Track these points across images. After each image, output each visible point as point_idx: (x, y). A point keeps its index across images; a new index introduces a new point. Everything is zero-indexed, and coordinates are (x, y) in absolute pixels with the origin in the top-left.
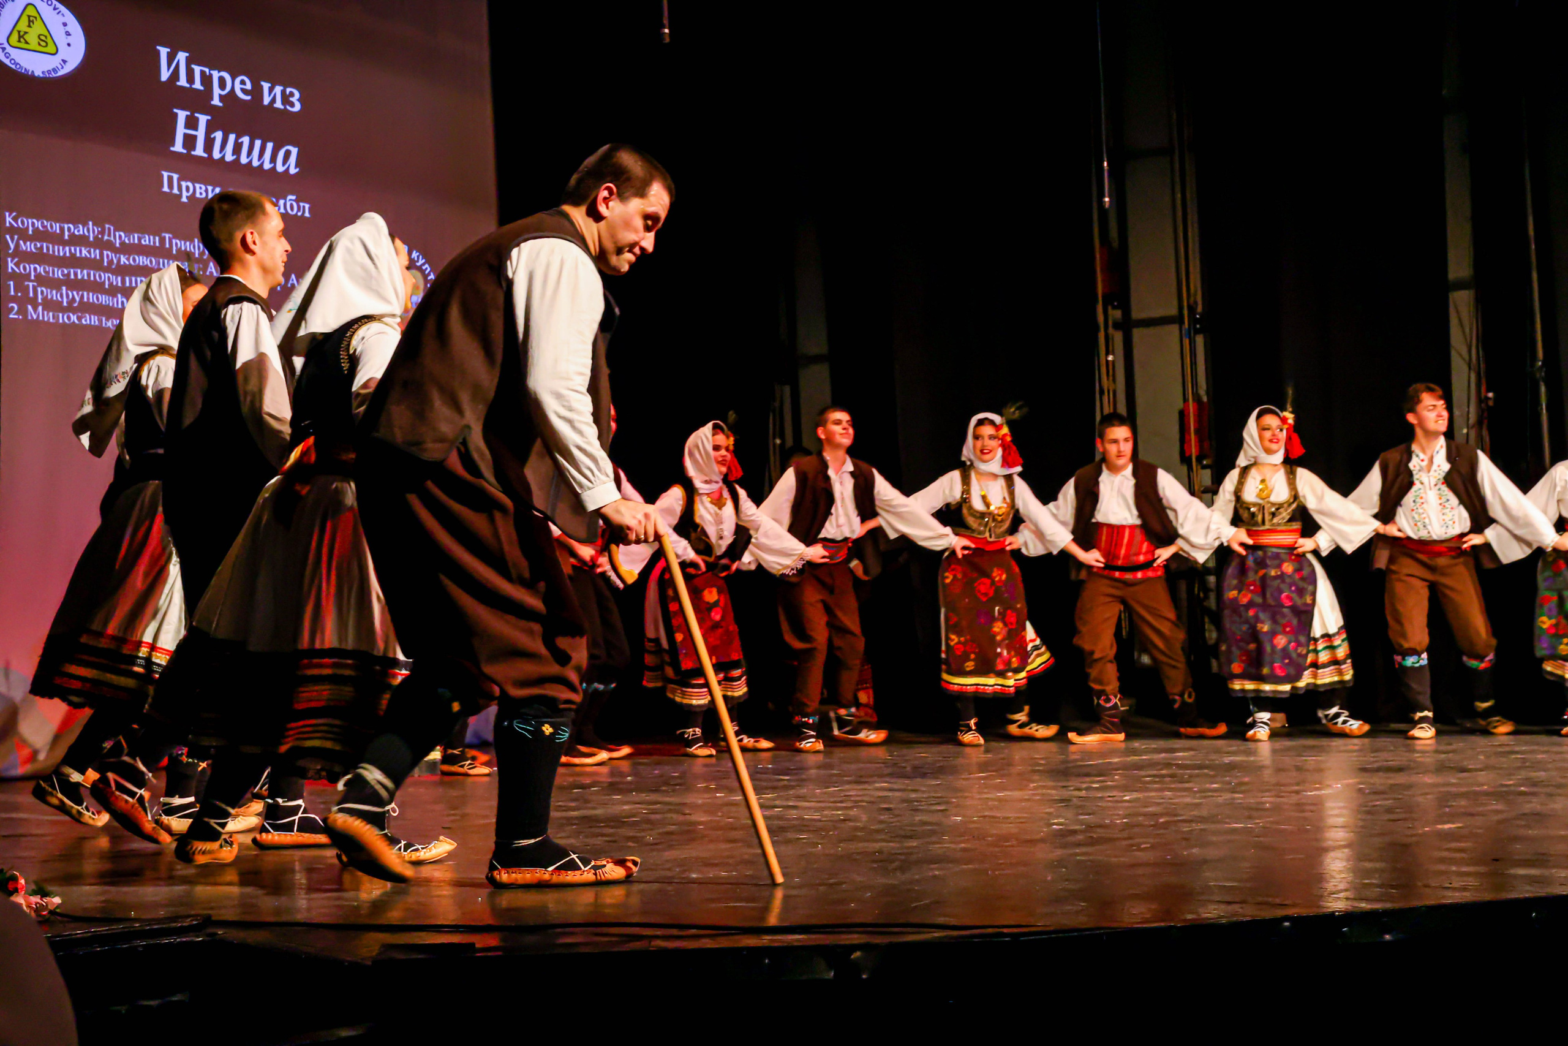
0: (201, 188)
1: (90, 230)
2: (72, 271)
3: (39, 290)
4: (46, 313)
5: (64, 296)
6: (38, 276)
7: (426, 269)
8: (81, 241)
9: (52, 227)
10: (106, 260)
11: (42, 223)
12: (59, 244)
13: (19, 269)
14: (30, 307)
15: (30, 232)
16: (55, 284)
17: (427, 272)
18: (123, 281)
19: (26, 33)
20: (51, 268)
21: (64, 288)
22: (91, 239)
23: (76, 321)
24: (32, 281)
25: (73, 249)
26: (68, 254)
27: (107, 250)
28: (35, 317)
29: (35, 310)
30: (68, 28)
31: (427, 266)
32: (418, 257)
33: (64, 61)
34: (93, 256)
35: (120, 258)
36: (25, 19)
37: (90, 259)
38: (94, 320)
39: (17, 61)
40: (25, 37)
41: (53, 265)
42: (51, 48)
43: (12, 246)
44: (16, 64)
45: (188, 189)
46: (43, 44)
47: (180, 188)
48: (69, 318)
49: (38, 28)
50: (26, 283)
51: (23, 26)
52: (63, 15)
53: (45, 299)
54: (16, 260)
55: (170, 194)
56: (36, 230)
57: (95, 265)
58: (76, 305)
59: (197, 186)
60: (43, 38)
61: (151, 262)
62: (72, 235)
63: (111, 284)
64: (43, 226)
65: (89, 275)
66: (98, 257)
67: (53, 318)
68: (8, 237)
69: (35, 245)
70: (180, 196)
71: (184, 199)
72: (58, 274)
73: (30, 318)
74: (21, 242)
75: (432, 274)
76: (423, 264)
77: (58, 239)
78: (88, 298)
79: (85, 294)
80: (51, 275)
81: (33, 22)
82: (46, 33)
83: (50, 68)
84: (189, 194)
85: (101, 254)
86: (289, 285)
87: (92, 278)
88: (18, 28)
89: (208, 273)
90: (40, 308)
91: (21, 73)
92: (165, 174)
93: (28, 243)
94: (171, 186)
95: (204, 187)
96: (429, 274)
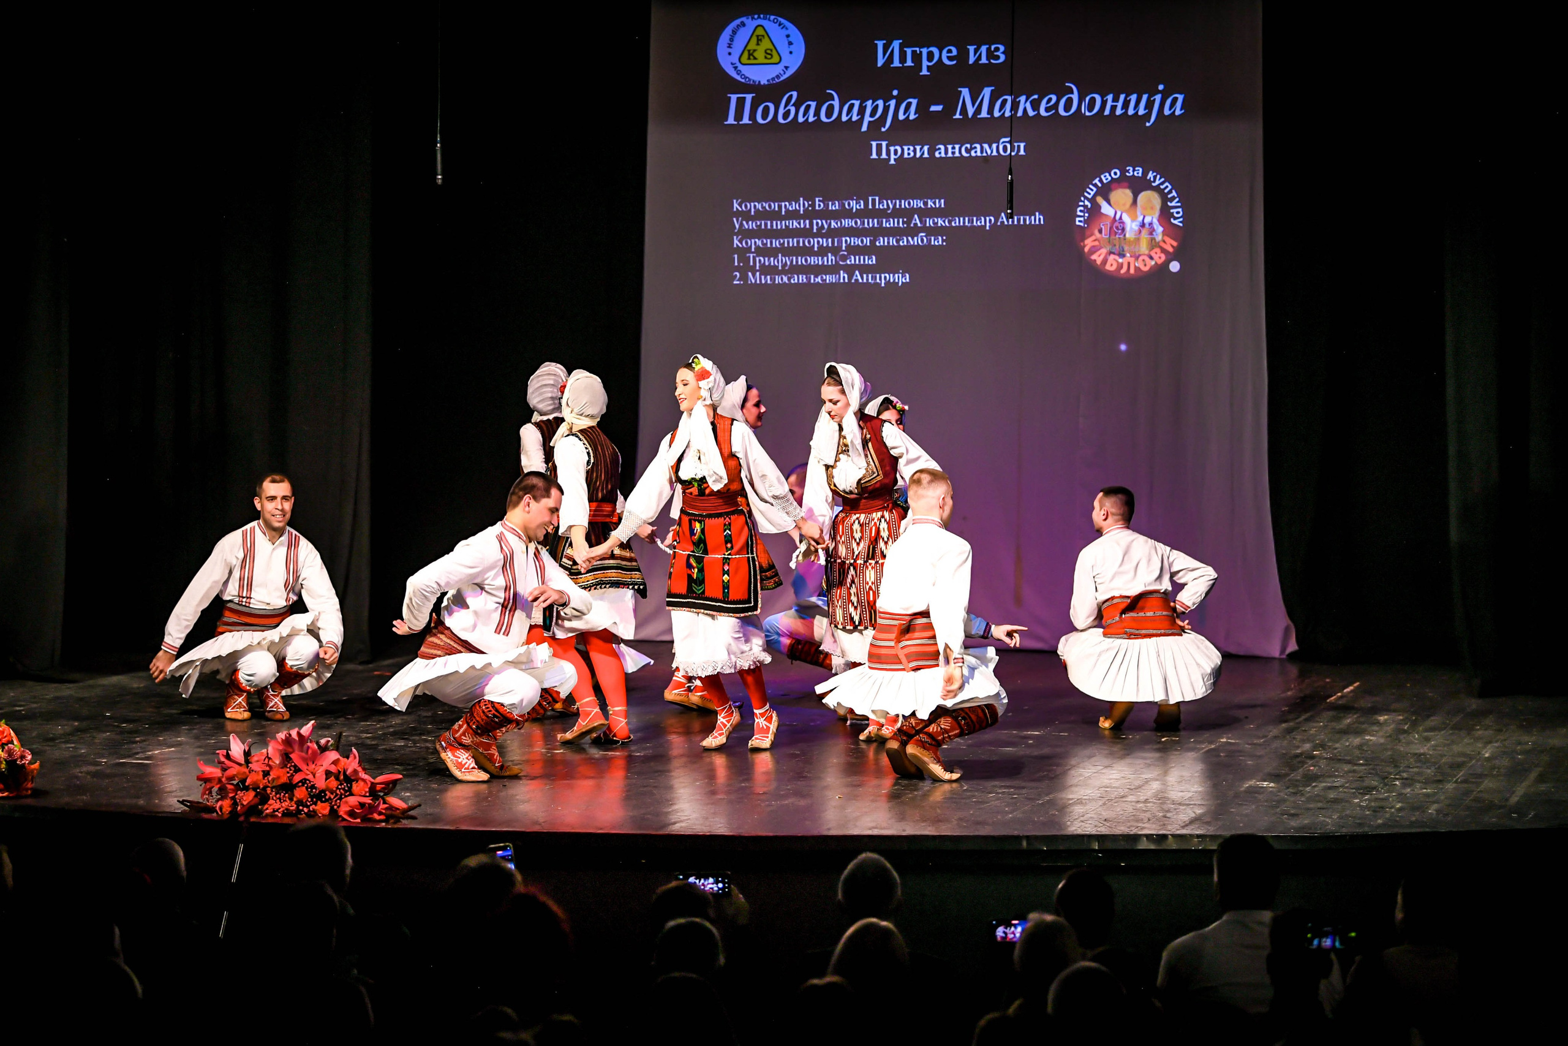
0: (909, 149)
1: (801, 205)
2: (786, 240)
3: (757, 259)
4: (763, 277)
5: (780, 261)
6: (757, 248)
7: (1167, 187)
8: (793, 215)
9: (770, 206)
10: (815, 227)
11: (762, 205)
12: (776, 220)
13: (742, 244)
14: (750, 274)
15: (753, 213)
16: (772, 252)
17: (1166, 191)
18: (833, 242)
19: (755, 51)
20: (769, 241)
21: (780, 255)
22: (802, 212)
23: (787, 282)
24: (753, 253)
25: (787, 222)
26: (784, 227)
27: (816, 219)
28: (753, 281)
29: (754, 275)
30: (790, 39)
31: (1167, 184)
32: (1155, 177)
33: (786, 68)
34: (802, 226)
35: (830, 223)
36: (754, 39)
37: (800, 228)
38: (802, 279)
39: (747, 75)
40: (755, 54)
41: (771, 238)
42: (776, 59)
43: (737, 226)
44: (746, 78)
45: (896, 152)
46: (769, 56)
47: (888, 153)
48: (782, 279)
49: (766, 44)
50: (748, 255)
51: (752, 46)
52: (787, 29)
53: (762, 266)
54: (740, 237)
55: (879, 160)
56: (757, 211)
57: (806, 233)
58: (787, 268)
59: (906, 148)
60: (769, 52)
61: (856, 223)
62: (787, 211)
63: (821, 247)
64: (762, 207)
65: (798, 242)
66: (808, 226)
67: (771, 280)
68: (735, 219)
69: (756, 223)
70: (889, 159)
71: (892, 162)
72: (776, 243)
73: (749, 282)
74: (744, 223)
75: (1173, 191)
76: (1162, 183)
77: (776, 216)
78: (797, 262)
79: (794, 258)
80: (769, 245)
81: (761, 40)
82: (772, 47)
83: (774, 76)
84: (896, 157)
85: (811, 224)
86: (999, 224)
87: (801, 245)
88: (749, 48)
89: (912, 225)
90: (758, 274)
91: (749, 84)
92: (874, 144)
93: (750, 223)
94: (879, 153)
95: (912, 148)
96: (1170, 192)
